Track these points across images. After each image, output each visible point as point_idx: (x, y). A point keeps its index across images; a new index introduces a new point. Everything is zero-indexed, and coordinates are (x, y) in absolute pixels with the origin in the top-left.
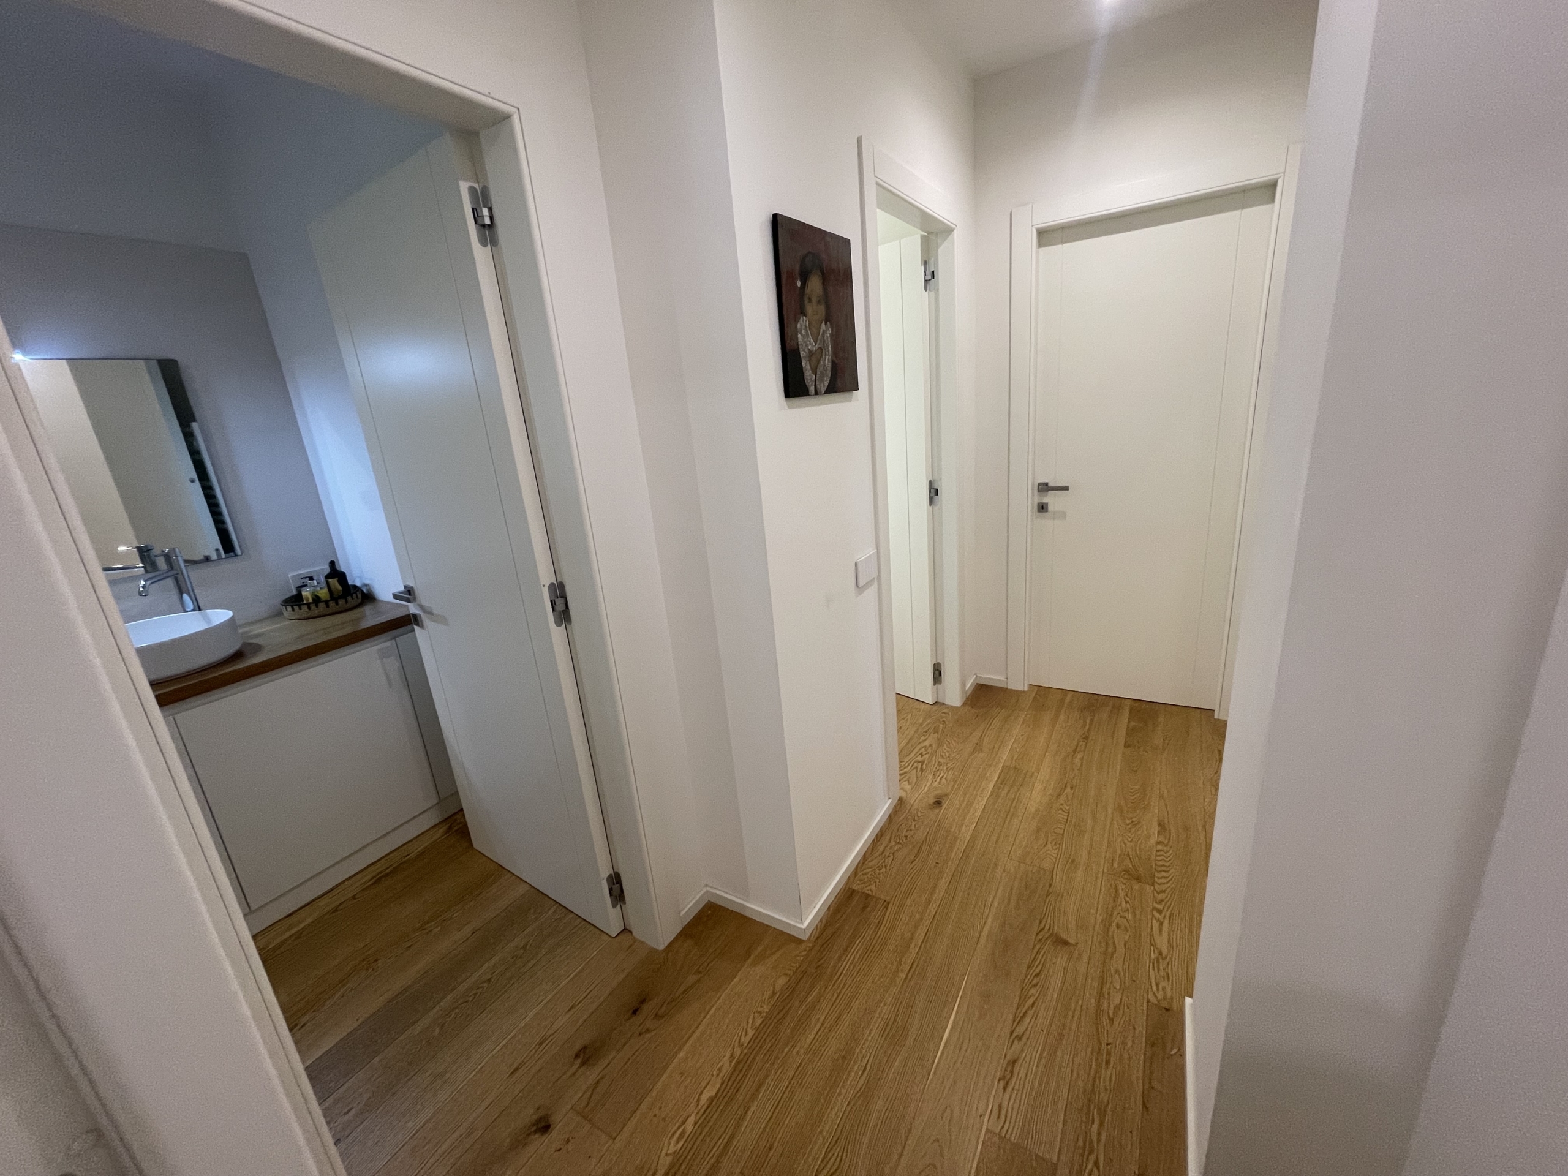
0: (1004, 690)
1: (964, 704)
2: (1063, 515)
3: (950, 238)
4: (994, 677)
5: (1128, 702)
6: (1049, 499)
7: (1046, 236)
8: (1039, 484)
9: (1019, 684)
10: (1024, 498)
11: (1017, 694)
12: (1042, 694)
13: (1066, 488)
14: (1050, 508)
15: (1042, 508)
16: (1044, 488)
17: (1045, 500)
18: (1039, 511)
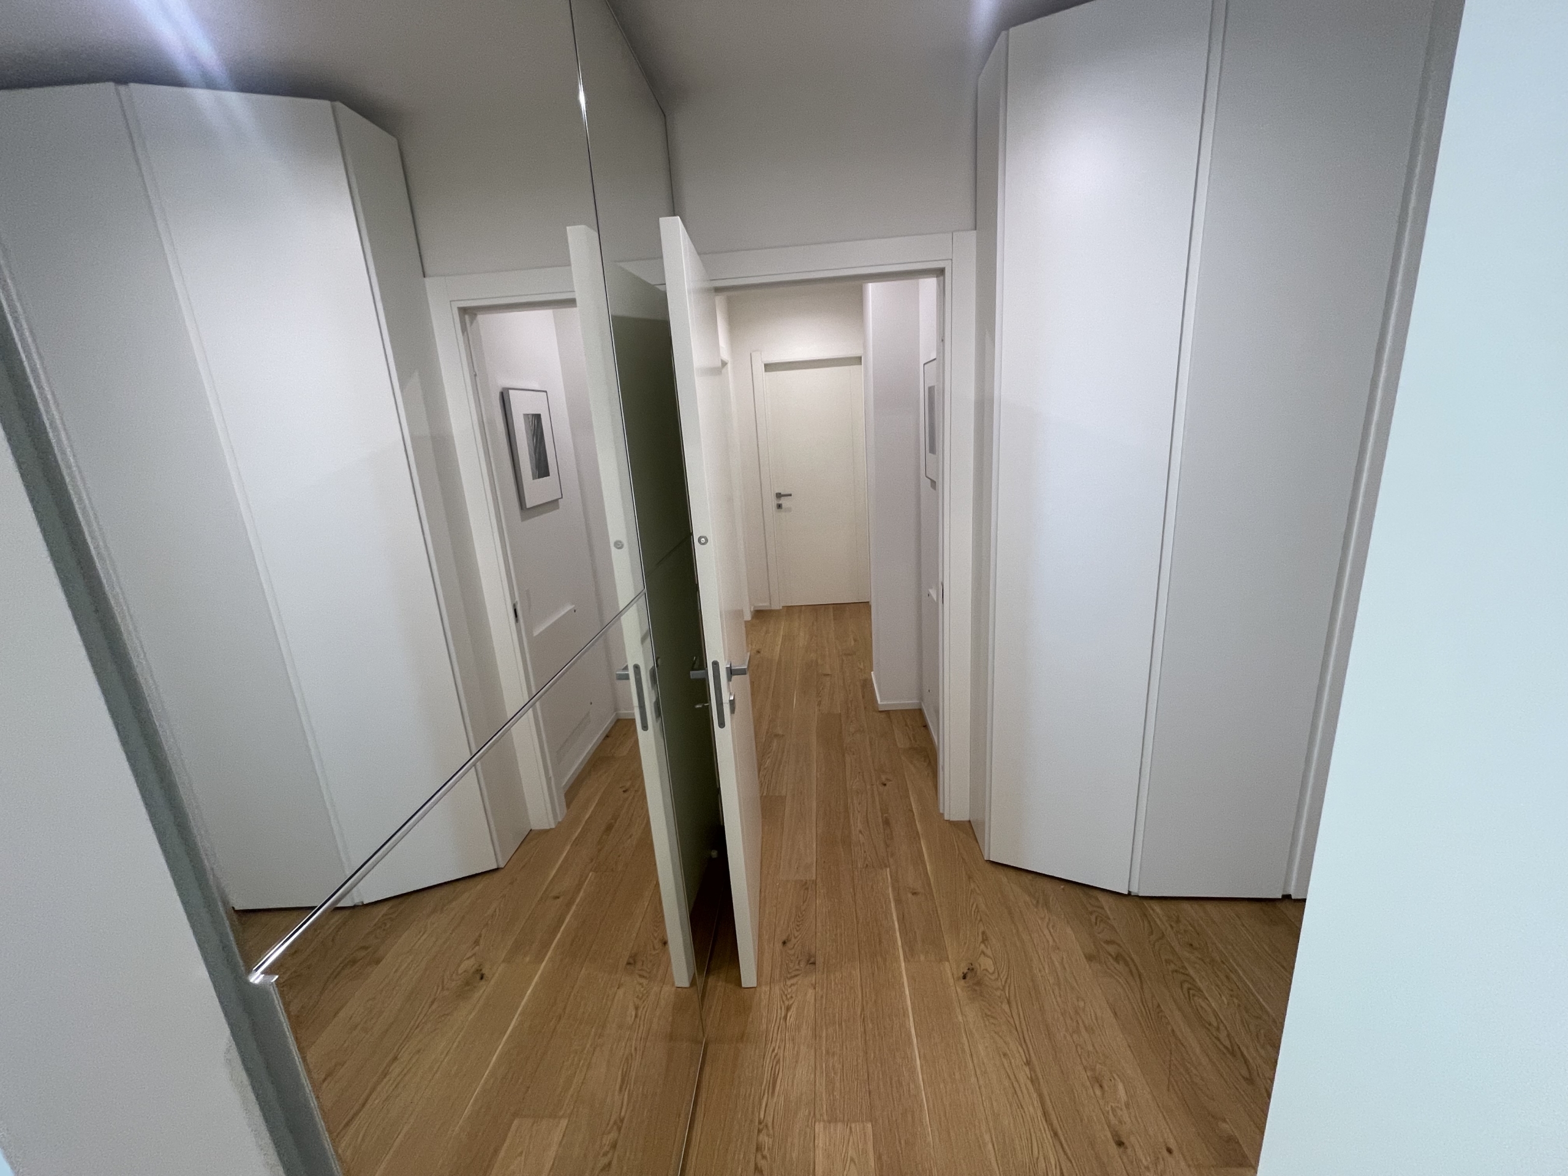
0: (771, 611)
1: (753, 618)
2: (789, 510)
3: (726, 367)
4: (763, 605)
5: (831, 607)
6: (783, 501)
7: (769, 367)
8: (777, 494)
9: (776, 606)
10: (772, 502)
11: (778, 611)
12: (789, 609)
13: (790, 495)
14: (783, 506)
15: (779, 506)
16: (779, 496)
17: (780, 502)
18: (778, 508)
